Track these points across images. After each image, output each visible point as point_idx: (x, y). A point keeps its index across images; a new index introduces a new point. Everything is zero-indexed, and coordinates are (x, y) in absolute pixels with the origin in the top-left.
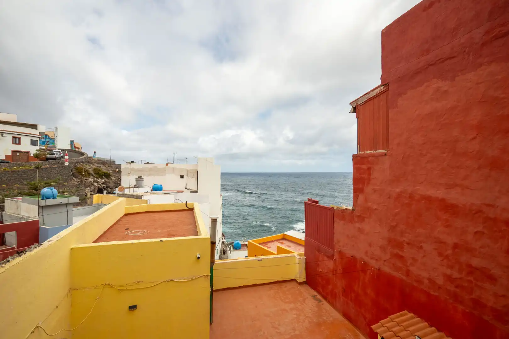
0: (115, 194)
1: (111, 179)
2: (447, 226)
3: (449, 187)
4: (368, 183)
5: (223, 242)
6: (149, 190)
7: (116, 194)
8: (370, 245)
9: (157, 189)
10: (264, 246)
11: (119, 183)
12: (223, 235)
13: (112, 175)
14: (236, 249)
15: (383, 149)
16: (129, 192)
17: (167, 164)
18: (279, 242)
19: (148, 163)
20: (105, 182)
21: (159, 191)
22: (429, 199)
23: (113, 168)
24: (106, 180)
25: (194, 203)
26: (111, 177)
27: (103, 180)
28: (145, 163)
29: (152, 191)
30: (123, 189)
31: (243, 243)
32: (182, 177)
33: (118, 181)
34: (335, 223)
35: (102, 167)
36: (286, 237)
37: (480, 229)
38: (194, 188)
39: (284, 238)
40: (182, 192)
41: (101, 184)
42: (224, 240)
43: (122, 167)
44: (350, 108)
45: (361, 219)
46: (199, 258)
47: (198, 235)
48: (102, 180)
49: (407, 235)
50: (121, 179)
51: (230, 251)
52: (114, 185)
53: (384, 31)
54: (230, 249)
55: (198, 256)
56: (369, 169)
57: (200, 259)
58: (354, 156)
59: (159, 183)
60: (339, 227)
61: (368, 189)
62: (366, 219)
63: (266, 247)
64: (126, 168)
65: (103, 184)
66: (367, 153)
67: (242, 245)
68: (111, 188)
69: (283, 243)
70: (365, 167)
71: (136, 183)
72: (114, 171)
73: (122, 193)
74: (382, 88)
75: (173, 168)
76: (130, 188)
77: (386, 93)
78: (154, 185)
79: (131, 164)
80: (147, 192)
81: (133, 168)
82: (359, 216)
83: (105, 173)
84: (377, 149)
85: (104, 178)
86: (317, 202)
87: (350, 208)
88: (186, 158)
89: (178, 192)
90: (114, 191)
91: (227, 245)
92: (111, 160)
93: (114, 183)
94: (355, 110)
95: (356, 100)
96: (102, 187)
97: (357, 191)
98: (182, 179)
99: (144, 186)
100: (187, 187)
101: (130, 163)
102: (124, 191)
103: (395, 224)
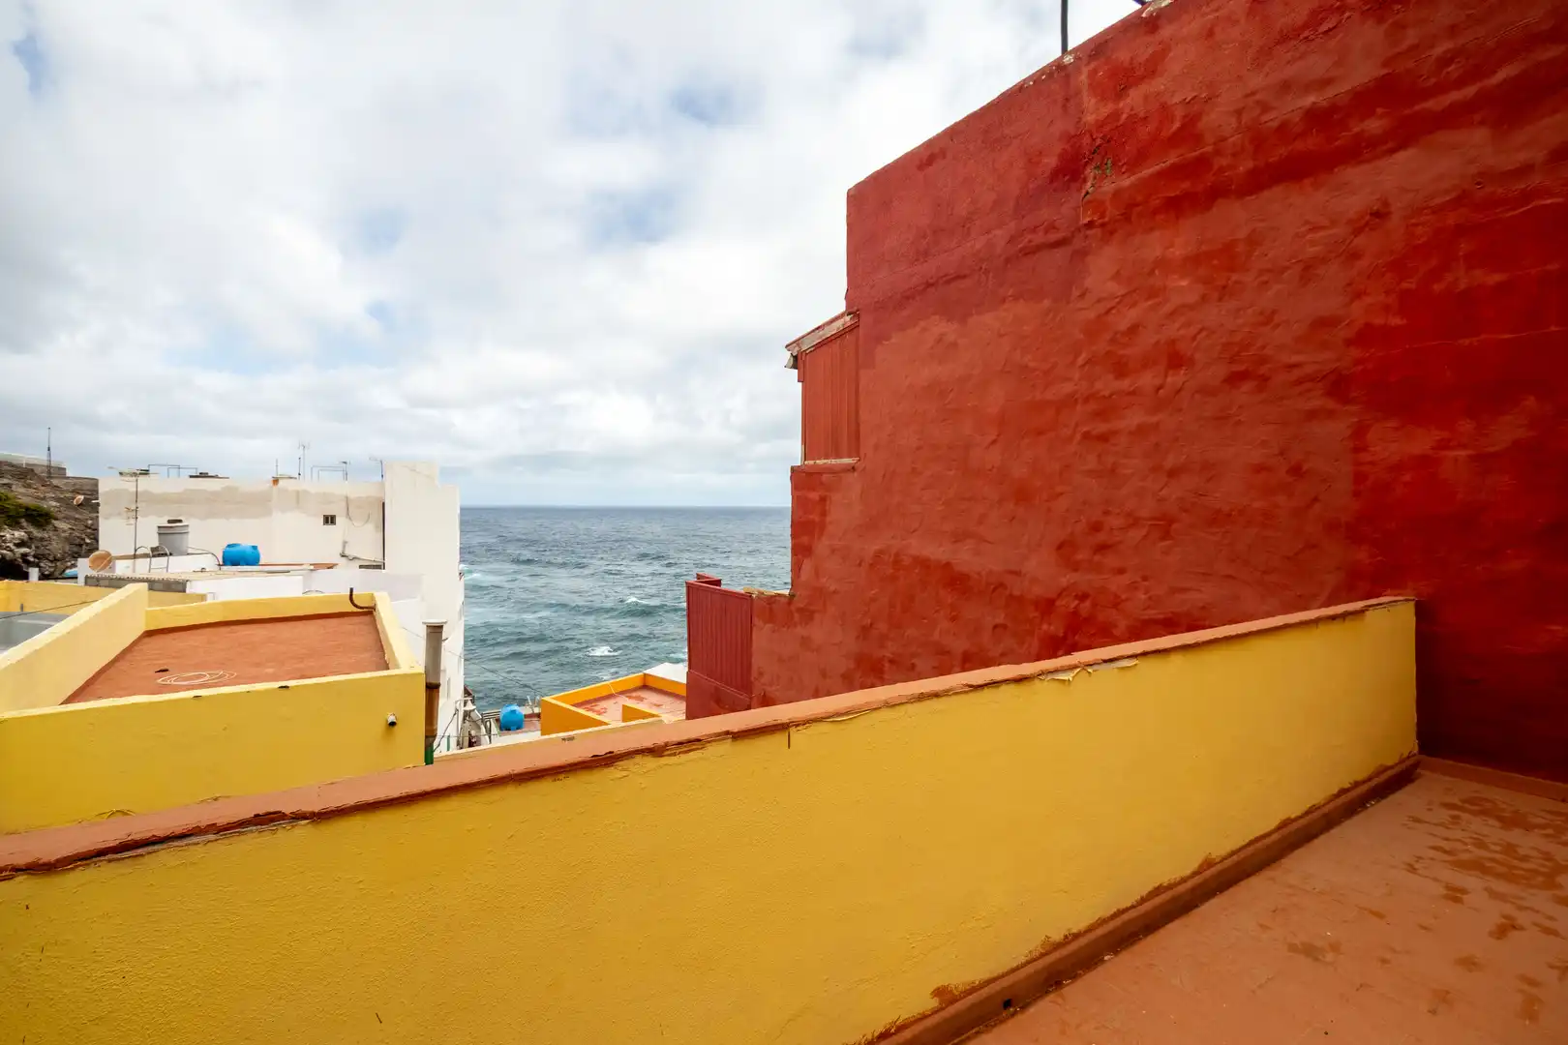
0: (75, 578)
1: (56, 529)
2: (953, 619)
3: (958, 538)
4: (821, 533)
5: (467, 714)
6: (209, 562)
7: (81, 580)
8: (824, 674)
9: (237, 558)
10: (589, 710)
11: (88, 541)
12: (467, 692)
13: (60, 516)
14: (509, 730)
15: (850, 457)
16: (134, 571)
17: (276, 481)
18: (630, 697)
19: (204, 475)
20: (31, 539)
21: (247, 565)
22: (924, 563)
23: (62, 492)
24: (31, 529)
25: (375, 594)
26: (56, 523)
27: (19, 534)
28: (191, 477)
29: (219, 565)
30: (108, 560)
31: (530, 712)
32: (330, 520)
33: (84, 536)
34: (754, 629)
35: (14, 487)
36: (650, 683)
37: (1000, 619)
38: (372, 555)
39: (647, 685)
40: (331, 567)
41: (11, 545)
42: (470, 707)
43: (100, 491)
44: (786, 356)
45: (807, 615)
46: (393, 724)
47: (388, 669)
48: (17, 534)
49: (890, 644)
50: (97, 530)
51: (490, 737)
52: (67, 548)
53: (852, 193)
54: (489, 732)
55: (391, 719)
56: (823, 500)
57: (396, 727)
58: (793, 470)
59: (244, 542)
60: (763, 637)
61: (822, 546)
62: (817, 616)
63: (594, 711)
64: (116, 494)
65: (18, 545)
66: (819, 465)
67: (526, 716)
68: (56, 560)
69: (641, 699)
70: (814, 496)
71: (160, 540)
72: (66, 502)
73: (104, 574)
74: (848, 318)
75: (298, 492)
76: (135, 557)
77: (855, 330)
78: (229, 546)
79: (141, 479)
80: (203, 570)
81: (146, 492)
82: (800, 610)
83: (27, 509)
84: (838, 456)
85: (25, 524)
86: (718, 583)
87: (786, 592)
88: (345, 463)
89: (317, 566)
90: (67, 568)
91: (479, 722)
92: (52, 465)
93: (68, 540)
94: (796, 362)
95: (799, 339)
96: (18, 555)
97: (801, 551)
98: (330, 527)
99: (190, 551)
100: (347, 553)
101: (135, 474)
102: (112, 569)
103: (869, 621)
